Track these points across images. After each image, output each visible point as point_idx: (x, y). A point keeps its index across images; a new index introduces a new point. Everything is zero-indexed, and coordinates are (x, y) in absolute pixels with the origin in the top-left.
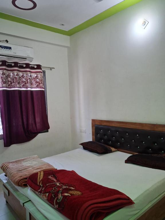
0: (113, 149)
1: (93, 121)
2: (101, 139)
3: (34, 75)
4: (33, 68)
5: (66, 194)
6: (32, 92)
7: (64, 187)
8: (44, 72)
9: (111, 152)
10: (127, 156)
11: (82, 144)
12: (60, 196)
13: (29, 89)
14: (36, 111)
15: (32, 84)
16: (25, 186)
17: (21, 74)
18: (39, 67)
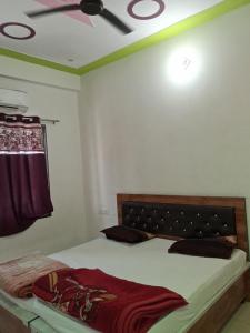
0: (149, 235)
1: (119, 196)
2: (132, 222)
3: (29, 132)
4: (27, 122)
5: (97, 299)
6: (26, 157)
7: (91, 291)
8: (44, 128)
9: (146, 239)
10: (170, 243)
11: (104, 231)
12: (88, 303)
13: (21, 153)
14: (32, 185)
15: (25, 145)
16: (29, 296)
17: (9, 131)
18: (36, 120)
